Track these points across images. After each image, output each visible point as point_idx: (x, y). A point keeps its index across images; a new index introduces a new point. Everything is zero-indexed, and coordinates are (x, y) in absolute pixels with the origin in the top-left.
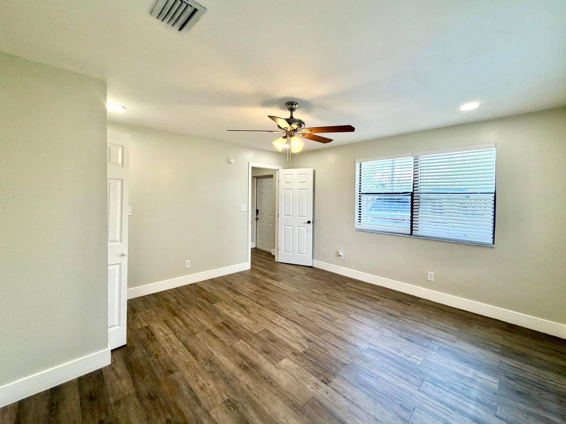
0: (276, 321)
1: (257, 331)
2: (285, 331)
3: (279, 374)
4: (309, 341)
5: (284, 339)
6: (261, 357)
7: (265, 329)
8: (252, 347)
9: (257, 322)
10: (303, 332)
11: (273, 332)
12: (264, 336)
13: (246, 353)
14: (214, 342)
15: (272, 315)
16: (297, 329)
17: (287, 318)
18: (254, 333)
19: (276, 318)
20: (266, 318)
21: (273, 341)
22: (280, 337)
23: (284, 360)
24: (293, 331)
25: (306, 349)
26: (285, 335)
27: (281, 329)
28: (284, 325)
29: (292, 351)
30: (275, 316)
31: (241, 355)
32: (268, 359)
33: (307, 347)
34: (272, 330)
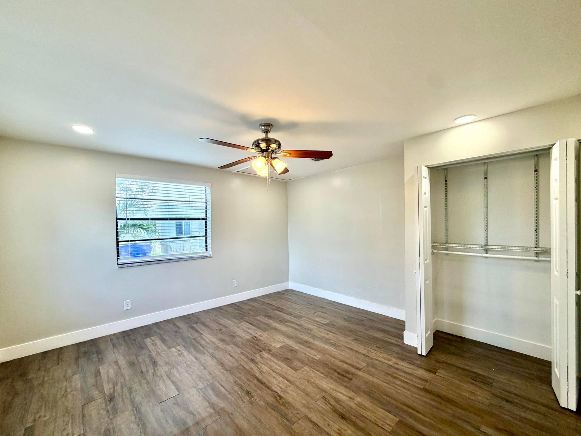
0: (283, 383)
1: (304, 369)
2: (273, 368)
3: (283, 340)
4: (252, 360)
5: (276, 361)
6: (297, 348)
7: (296, 371)
8: (305, 354)
9: (308, 381)
10: (255, 369)
11: (288, 367)
12: (297, 364)
13: (308, 349)
14: (342, 358)
15: (288, 393)
16: (261, 372)
17: (268, 387)
18: (307, 366)
19: (283, 387)
20: (298, 387)
21: (287, 359)
22: (280, 363)
23: (279, 346)
24: (265, 369)
25: (259, 354)
26: (275, 364)
27: (278, 371)
28: (274, 376)
29: (271, 352)
30: (284, 391)
31: (313, 349)
32: (291, 346)
33: (257, 355)
34: (287, 370)
